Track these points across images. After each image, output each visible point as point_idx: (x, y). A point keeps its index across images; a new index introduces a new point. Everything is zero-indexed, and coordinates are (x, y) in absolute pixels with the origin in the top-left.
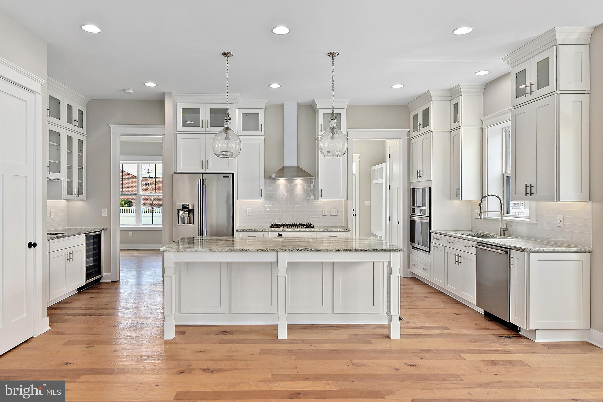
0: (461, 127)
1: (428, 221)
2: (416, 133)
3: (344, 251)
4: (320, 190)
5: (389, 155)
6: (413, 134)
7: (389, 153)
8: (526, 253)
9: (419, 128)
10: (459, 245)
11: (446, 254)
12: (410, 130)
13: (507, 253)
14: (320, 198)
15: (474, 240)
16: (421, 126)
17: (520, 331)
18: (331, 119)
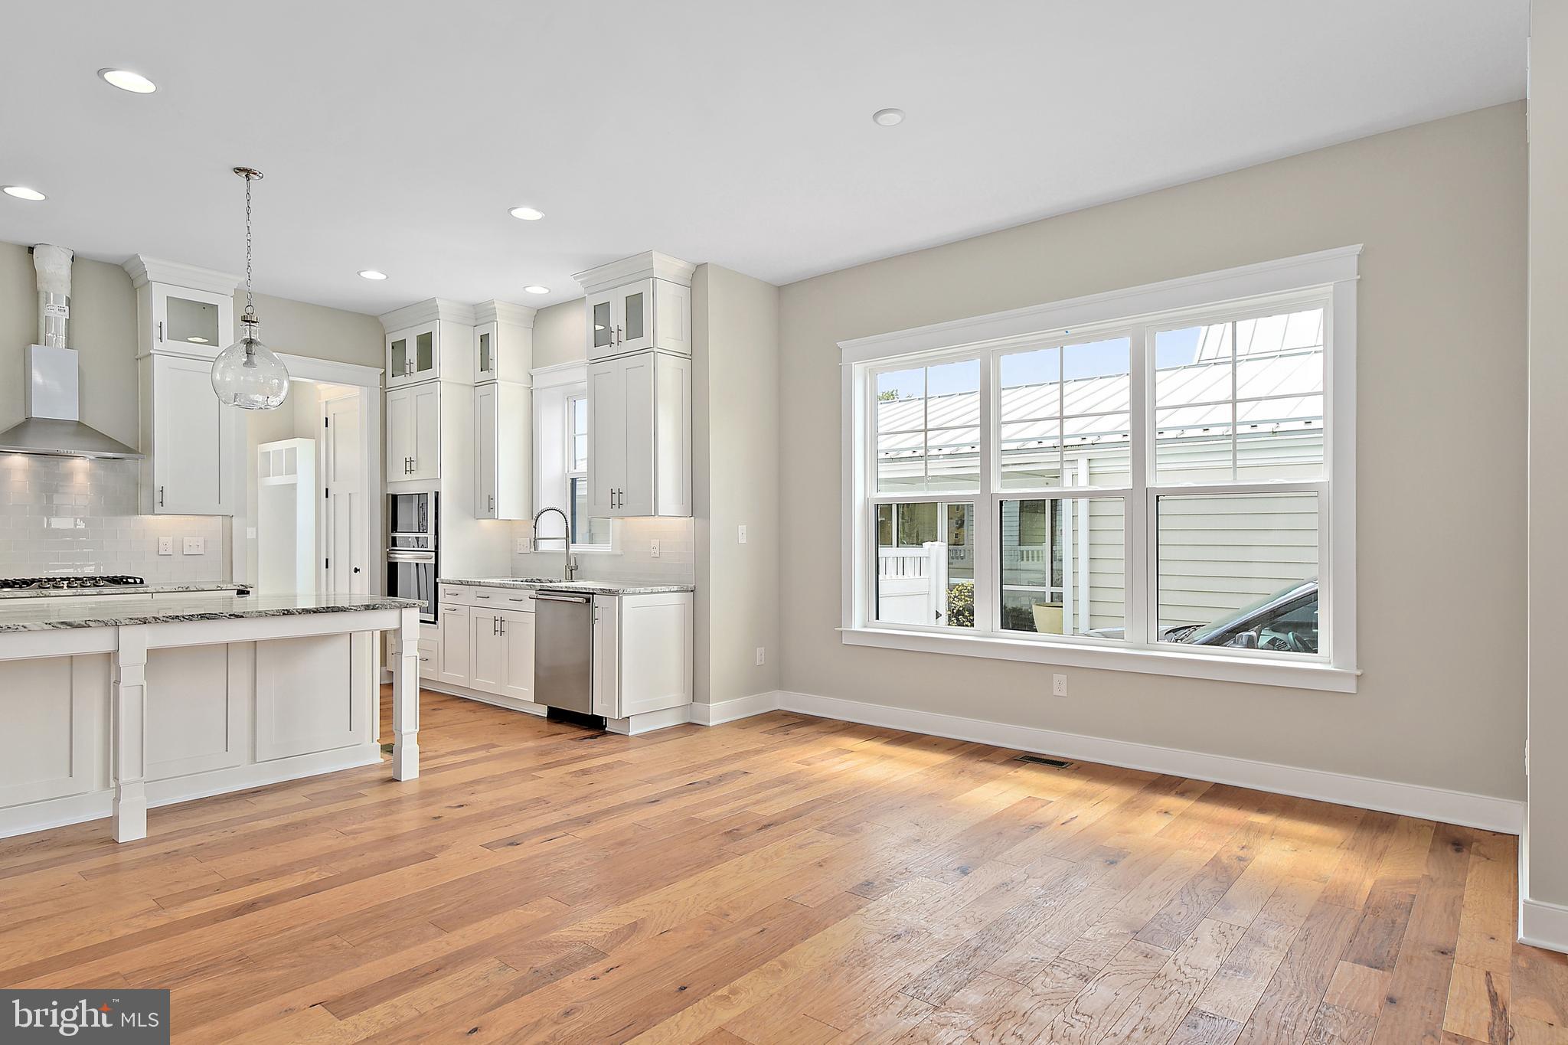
0: (497, 381)
1: (433, 561)
2: (400, 380)
3: (300, 614)
4: (158, 487)
5: (327, 419)
6: (391, 381)
7: (326, 414)
8: (617, 597)
9: (410, 370)
10: (500, 600)
11: (473, 619)
12: (385, 373)
13: (588, 600)
14: (158, 508)
15: (531, 588)
16: (415, 367)
17: (606, 726)
18: (244, 321)
